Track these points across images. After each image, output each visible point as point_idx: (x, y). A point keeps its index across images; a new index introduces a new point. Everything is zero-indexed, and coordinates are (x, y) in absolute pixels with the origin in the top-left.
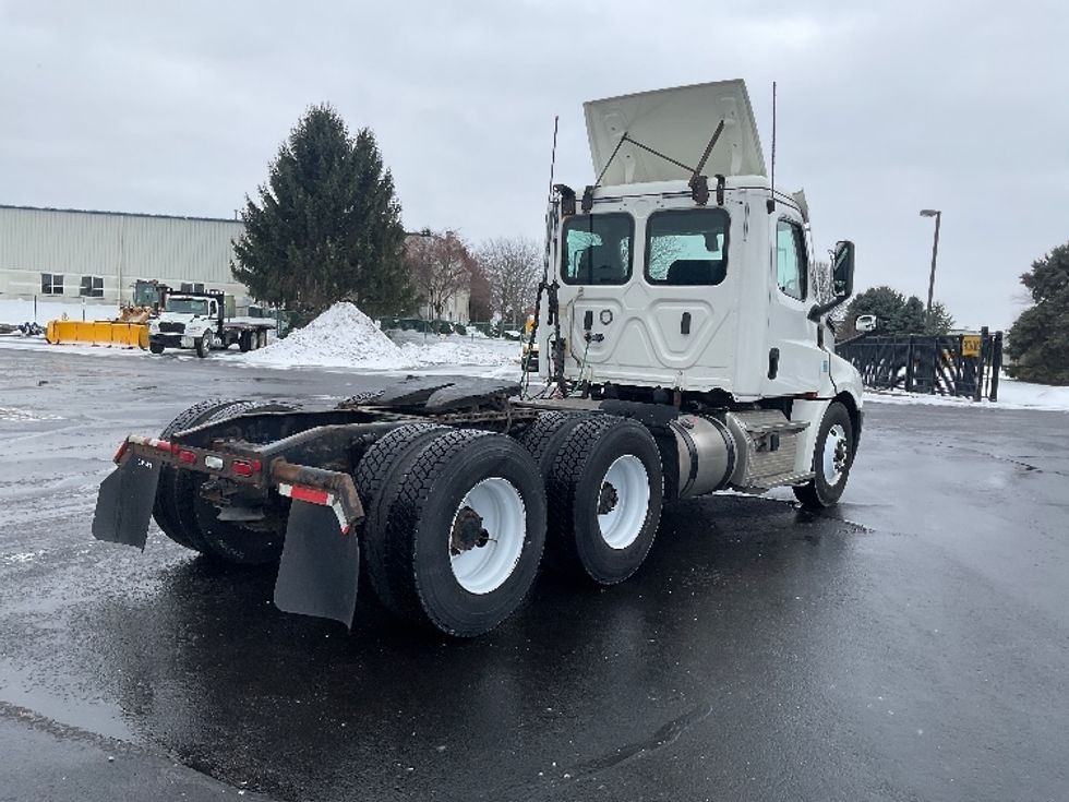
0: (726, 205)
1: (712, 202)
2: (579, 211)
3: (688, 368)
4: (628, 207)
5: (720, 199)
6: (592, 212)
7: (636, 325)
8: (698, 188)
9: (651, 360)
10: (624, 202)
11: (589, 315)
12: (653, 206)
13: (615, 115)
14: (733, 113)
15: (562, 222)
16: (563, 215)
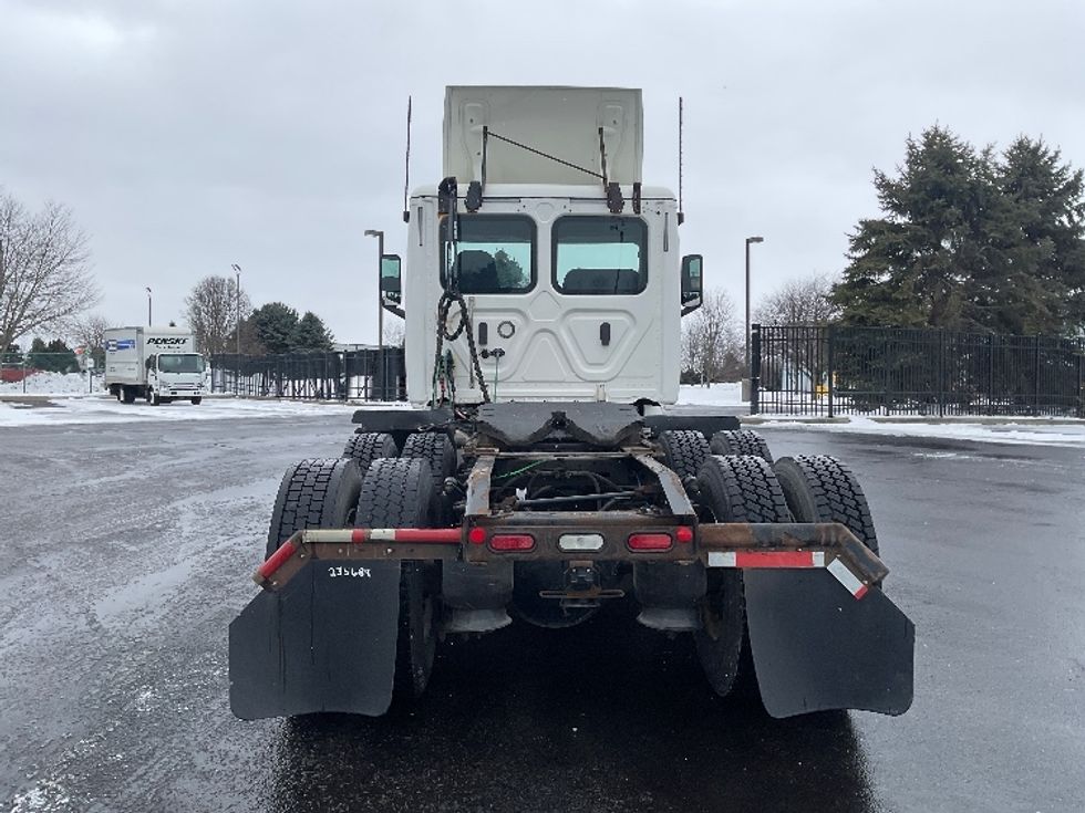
0: (643, 215)
1: (628, 210)
2: (462, 209)
3: (610, 380)
4: (530, 210)
5: (637, 208)
6: (481, 211)
7: (545, 338)
8: (613, 195)
9: (566, 374)
10: (522, 204)
11: (483, 327)
12: (560, 210)
13: (479, 105)
14: (615, 122)
15: (438, 221)
16: (440, 213)
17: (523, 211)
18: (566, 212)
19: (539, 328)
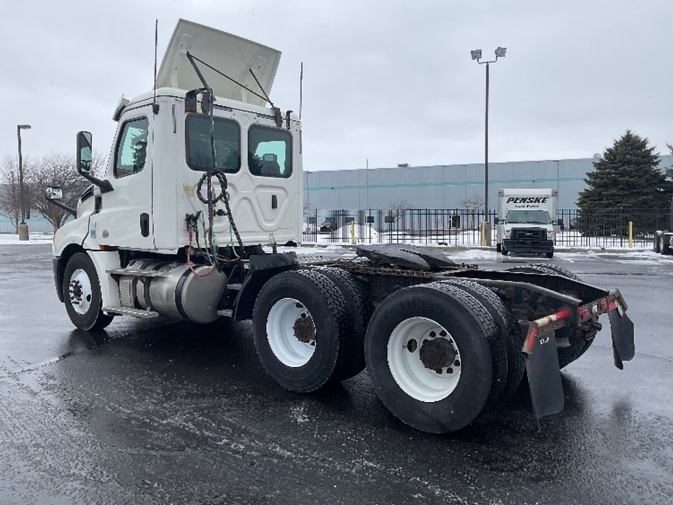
0: (291, 130)
1: (284, 126)
2: (199, 110)
3: (276, 230)
4: (237, 117)
5: (289, 126)
7: (246, 203)
9: (255, 227)
10: (233, 112)
12: (252, 120)
13: (190, 36)
14: (259, 67)
15: (185, 116)
16: (186, 111)
17: (233, 118)
18: (255, 121)
19: (242, 197)
